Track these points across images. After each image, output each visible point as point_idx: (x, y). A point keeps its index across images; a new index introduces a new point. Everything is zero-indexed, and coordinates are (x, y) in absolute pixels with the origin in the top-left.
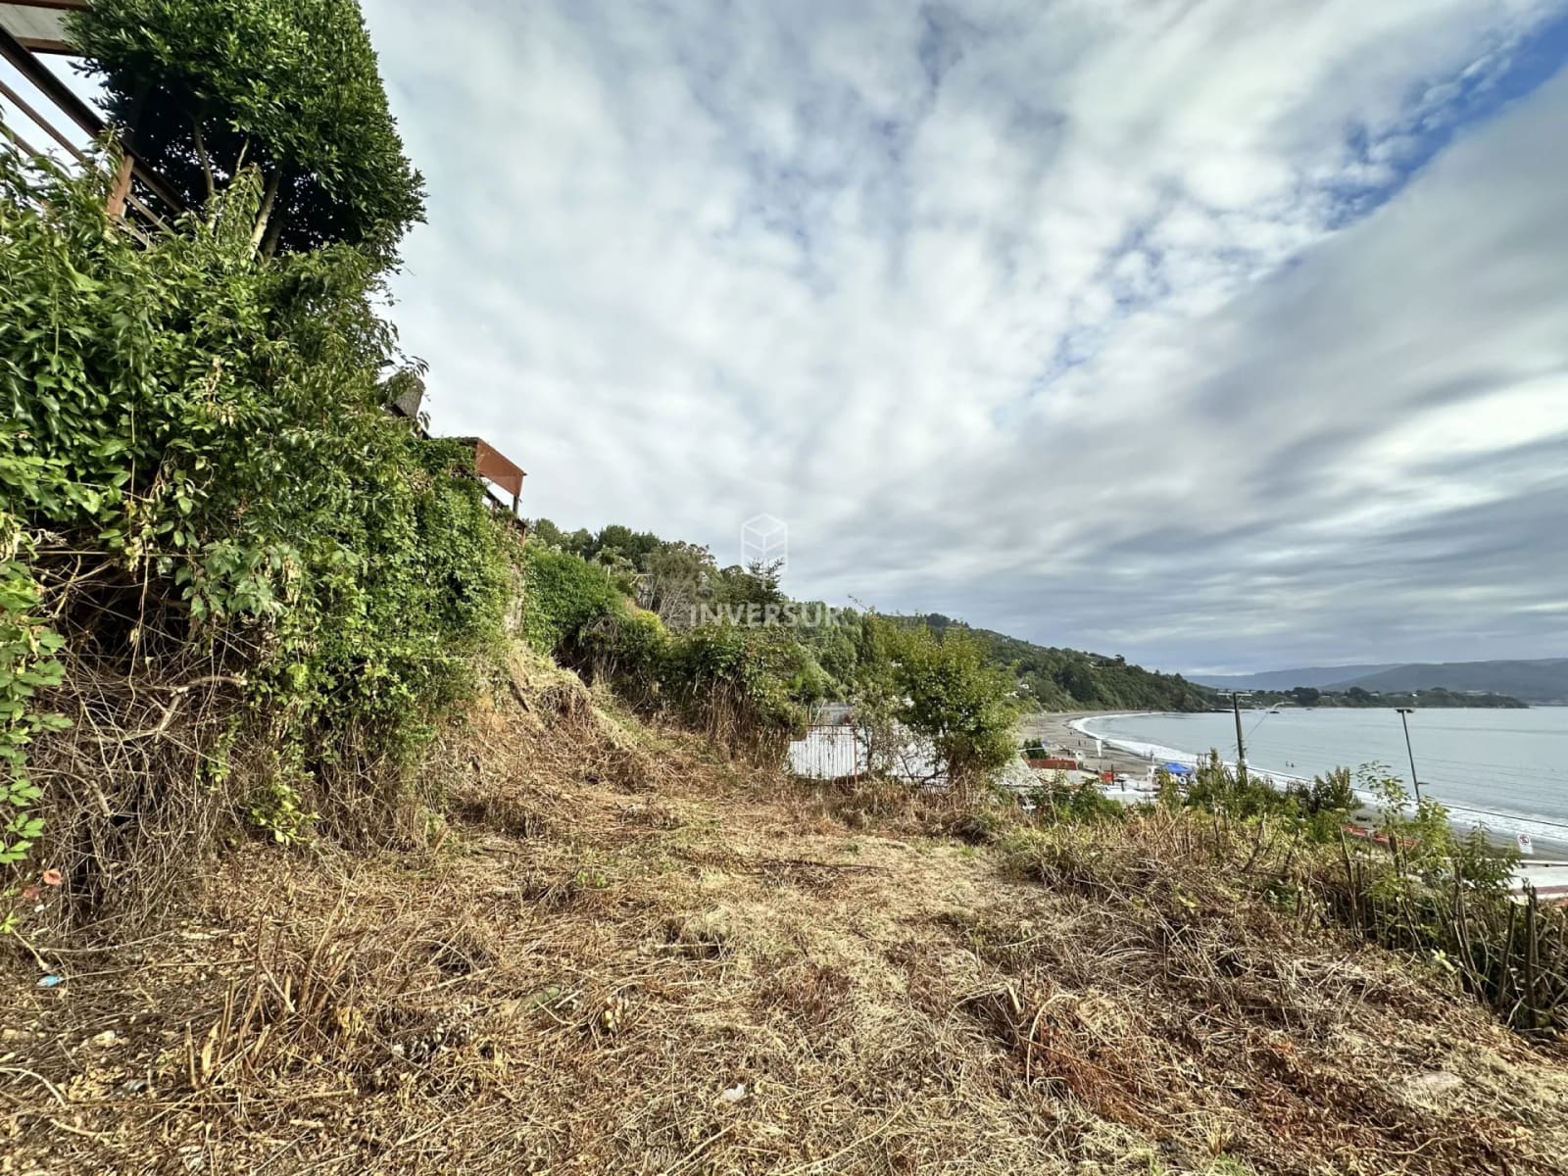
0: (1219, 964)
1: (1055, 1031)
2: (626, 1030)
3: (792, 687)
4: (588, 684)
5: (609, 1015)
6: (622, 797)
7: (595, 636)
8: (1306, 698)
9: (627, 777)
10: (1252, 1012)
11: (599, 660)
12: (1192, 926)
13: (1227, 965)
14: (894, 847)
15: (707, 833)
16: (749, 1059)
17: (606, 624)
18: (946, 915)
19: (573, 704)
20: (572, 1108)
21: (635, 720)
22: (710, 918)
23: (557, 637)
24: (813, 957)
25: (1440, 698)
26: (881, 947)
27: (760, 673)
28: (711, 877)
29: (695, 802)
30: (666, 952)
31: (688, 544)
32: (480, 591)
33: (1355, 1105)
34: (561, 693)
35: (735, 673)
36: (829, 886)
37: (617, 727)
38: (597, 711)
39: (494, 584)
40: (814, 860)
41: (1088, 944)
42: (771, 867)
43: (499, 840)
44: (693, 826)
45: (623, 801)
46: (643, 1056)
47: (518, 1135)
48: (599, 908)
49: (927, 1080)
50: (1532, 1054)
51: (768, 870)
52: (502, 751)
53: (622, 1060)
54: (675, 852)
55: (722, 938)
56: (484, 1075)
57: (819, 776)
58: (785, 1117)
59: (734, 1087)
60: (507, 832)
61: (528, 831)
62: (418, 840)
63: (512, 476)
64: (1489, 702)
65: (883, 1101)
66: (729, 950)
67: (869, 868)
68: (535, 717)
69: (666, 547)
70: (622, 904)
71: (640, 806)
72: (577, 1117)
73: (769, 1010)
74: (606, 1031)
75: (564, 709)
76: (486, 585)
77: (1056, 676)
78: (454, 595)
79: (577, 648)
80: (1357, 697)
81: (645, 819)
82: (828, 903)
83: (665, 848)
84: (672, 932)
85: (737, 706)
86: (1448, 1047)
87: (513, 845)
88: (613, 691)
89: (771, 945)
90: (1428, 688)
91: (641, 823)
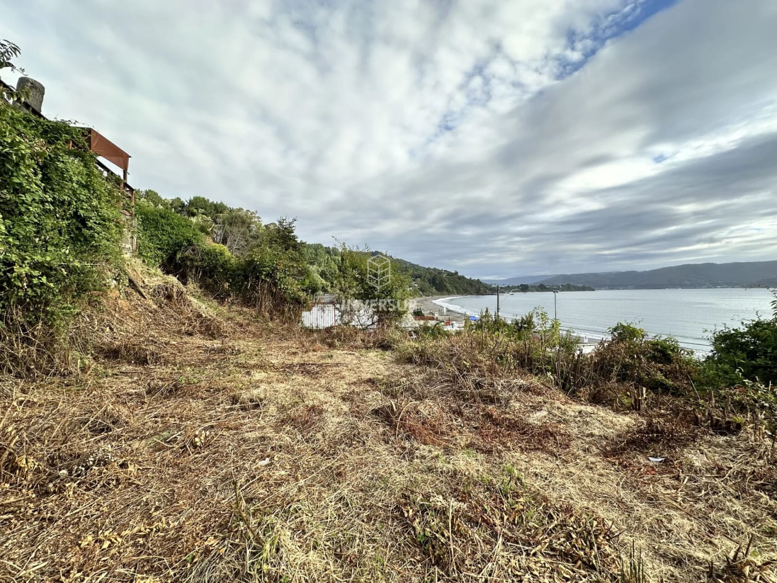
0: (476, 385)
1: (409, 416)
2: (207, 445)
3: (303, 284)
4: (185, 284)
5: (197, 439)
6: (209, 342)
7: (187, 257)
8: (524, 288)
9: (210, 330)
10: (484, 400)
11: (191, 271)
12: (467, 372)
13: (478, 385)
14: (350, 354)
15: (256, 355)
16: (272, 447)
17: (193, 250)
18: (370, 379)
19: (175, 294)
20: (176, 482)
21: (215, 303)
22: (255, 392)
23: (162, 257)
24: (307, 403)
25: (568, 288)
26: (340, 395)
27: (285, 277)
28: (257, 375)
29: (250, 341)
30: (231, 409)
31: (245, 210)
32: (99, 224)
33: (513, 426)
34: (167, 289)
35: (271, 277)
36: (317, 373)
37: (204, 306)
38: (192, 299)
39: (109, 220)
40: (311, 362)
41: (428, 384)
42: (289, 368)
43: (131, 367)
44: (248, 352)
45: (208, 344)
46: (217, 454)
47: (144, 499)
48: (192, 394)
49: (355, 443)
50: (570, 402)
51: (287, 369)
52: (130, 321)
53: (205, 458)
54: (238, 365)
55: (261, 400)
56: (122, 476)
57: (317, 327)
58: (289, 467)
59: (264, 460)
60: (135, 363)
61: (149, 362)
62: (73, 370)
63: (122, 158)
64: (583, 289)
65: (334, 453)
66: (265, 405)
67: (337, 364)
68: (151, 302)
69: (231, 211)
70: (207, 391)
71: (219, 345)
72: (179, 485)
73: (284, 427)
74: (195, 447)
75: (169, 297)
76: (104, 220)
77: (429, 280)
78: (80, 225)
79: (176, 264)
80: (542, 288)
81: (222, 351)
82: (317, 380)
83: (232, 363)
84: (235, 400)
85: (273, 295)
86: (545, 403)
87: (140, 369)
88: (201, 287)
89: (287, 401)
90: (565, 284)
91: (219, 353)
